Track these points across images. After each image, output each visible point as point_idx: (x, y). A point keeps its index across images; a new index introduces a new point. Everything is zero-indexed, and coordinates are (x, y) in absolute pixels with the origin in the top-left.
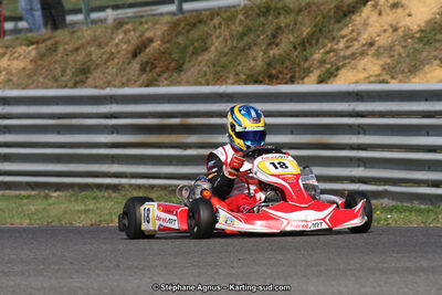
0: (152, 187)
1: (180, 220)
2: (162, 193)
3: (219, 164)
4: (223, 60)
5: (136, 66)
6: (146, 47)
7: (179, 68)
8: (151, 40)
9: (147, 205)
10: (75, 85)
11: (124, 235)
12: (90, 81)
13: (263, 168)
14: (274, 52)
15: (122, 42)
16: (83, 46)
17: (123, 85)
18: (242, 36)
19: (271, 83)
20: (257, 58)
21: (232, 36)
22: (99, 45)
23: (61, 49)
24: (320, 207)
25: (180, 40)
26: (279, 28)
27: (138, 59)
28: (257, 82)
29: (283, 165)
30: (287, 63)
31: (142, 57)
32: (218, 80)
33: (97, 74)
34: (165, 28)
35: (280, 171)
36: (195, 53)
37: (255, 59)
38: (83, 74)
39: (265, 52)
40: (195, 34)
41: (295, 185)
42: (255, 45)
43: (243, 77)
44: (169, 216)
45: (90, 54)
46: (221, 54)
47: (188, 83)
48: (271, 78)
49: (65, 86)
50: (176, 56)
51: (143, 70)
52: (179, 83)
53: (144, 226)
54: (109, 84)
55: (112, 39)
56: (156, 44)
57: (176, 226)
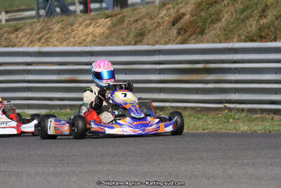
0: (186, 108)
2: (192, 112)
4: (231, 26)
5: (174, 31)
6: (180, 19)
7: (202, 32)
8: (184, 15)
10: (136, 43)
12: (145, 41)
14: (263, 21)
15: (165, 15)
16: (141, 19)
17: (166, 43)
18: (243, 11)
19: (261, 41)
20: (252, 25)
21: (236, 11)
22: (151, 18)
23: (126, 21)
25: (203, 14)
26: (266, 6)
27: (176, 26)
28: (252, 40)
30: (272, 28)
31: (179, 25)
32: (227, 39)
33: (149, 36)
34: (193, 6)
36: (213, 22)
37: (251, 26)
38: (140, 36)
39: (258, 21)
40: (212, 10)
42: (251, 16)
43: (243, 37)
45: (145, 23)
46: (229, 23)
47: (208, 42)
48: (262, 38)
49: (130, 44)
50: (200, 24)
51: (179, 33)
52: (202, 42)
54: (157, 43)
55: (159, 14)
56: (187, 17)
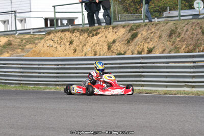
1: (83, 90)
3: (92, 76)
9: (73, 86)
11: (66, 93)
13: (106, 77)
24: (121, 88)
29: (111, 77)
35: (110, 78)
41: (115, 82)
44: (80, 89)
53: (72, 92)
57: (82, 92)
